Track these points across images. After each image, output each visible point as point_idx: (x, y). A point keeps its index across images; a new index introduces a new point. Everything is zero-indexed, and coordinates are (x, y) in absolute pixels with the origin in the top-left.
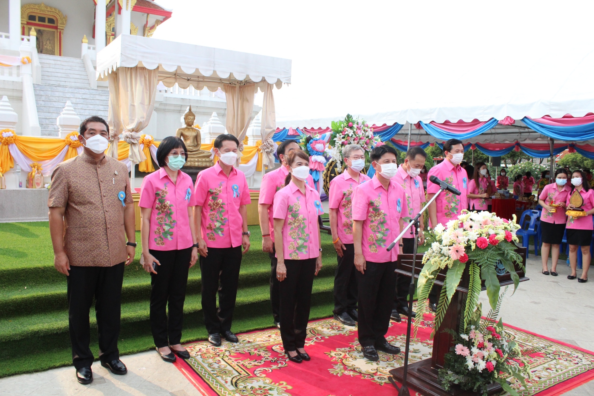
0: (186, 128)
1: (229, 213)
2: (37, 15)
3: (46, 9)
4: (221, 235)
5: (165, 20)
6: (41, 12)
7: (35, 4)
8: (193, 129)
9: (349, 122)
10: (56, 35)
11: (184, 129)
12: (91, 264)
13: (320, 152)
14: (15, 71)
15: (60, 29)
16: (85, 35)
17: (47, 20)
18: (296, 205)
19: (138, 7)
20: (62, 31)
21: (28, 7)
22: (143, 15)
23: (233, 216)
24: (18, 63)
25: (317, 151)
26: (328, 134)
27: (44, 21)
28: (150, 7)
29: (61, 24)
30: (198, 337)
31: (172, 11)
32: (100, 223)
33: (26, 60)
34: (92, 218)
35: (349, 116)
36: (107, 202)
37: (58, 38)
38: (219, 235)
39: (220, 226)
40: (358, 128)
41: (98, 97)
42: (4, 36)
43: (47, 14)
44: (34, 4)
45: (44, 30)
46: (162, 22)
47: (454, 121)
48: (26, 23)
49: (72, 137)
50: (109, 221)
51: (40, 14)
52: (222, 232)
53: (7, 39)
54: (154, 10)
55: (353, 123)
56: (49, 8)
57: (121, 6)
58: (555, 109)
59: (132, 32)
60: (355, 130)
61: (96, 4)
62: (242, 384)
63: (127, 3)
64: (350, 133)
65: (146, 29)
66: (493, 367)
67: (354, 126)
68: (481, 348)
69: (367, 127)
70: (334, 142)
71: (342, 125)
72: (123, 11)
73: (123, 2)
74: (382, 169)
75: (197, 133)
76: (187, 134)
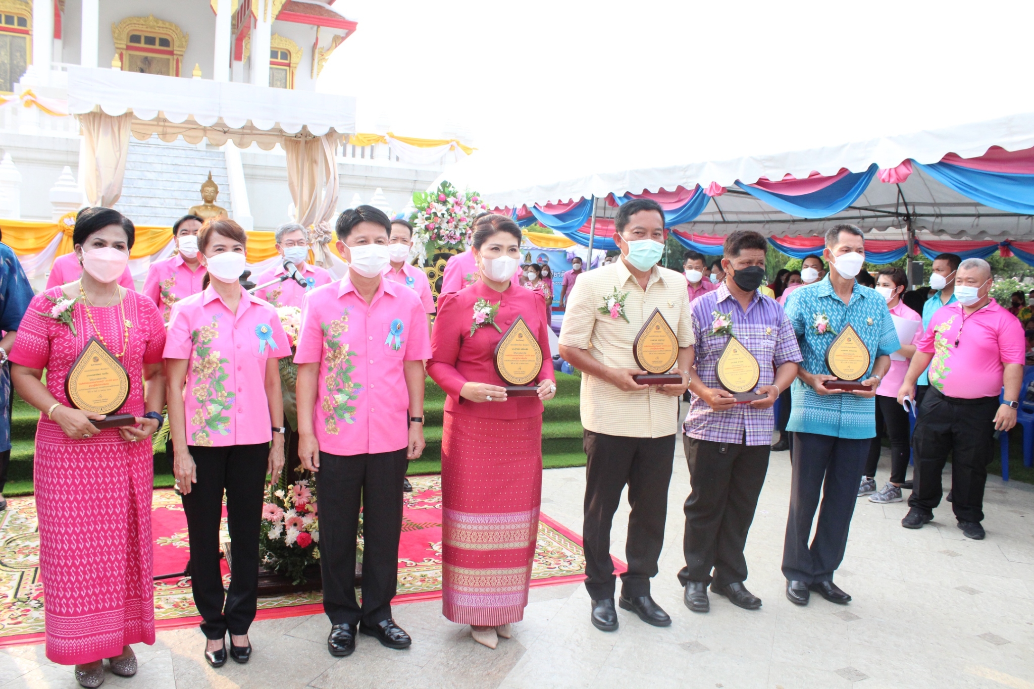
0: (204, 205)
2: (143, 35)
3: (155, 24)
5: (348, 35)
6: (149, 30)
7: (140, 18)
8: (213, 207)
9: (444, 194)
10: (171, 64)
11: (198, 208)
15: (177, 55)
16: (197, 65)
17: (157, 42)
19: (301, 16)
20: (180, 58)
21: (129, 23)
22: (312, 28)
27: (154, 44)
28: (322, 15)
29: (178, 47)
31: (358, 22)
35: (445, 184)
37: (175, 69)
40: (457, 204)
41: (199, 163)
43: (158, 33)
44: (138, 17)
45: (153, 58)
46: (343, 39)
48: (125, 47)
51: (150, 32)
54: (328, 20)
55: (448, 195)
56: (160, 22)
57: (256, 15)
58: (766, 166)
59: (293, 55)
60: (449, 206)
61: (215, 14)
62: (19, 542)
63: (265, 10)
64: (441, 210)
65: (317, 51)
66: (310, 542)
67: (448, 199)
68: (302, 512)
69: (475, 201)
71: (429, 199)
72: (259, 23)
73: (258, 9)
74: (353, 257)
75: (221, 213)
76: (202, 214)
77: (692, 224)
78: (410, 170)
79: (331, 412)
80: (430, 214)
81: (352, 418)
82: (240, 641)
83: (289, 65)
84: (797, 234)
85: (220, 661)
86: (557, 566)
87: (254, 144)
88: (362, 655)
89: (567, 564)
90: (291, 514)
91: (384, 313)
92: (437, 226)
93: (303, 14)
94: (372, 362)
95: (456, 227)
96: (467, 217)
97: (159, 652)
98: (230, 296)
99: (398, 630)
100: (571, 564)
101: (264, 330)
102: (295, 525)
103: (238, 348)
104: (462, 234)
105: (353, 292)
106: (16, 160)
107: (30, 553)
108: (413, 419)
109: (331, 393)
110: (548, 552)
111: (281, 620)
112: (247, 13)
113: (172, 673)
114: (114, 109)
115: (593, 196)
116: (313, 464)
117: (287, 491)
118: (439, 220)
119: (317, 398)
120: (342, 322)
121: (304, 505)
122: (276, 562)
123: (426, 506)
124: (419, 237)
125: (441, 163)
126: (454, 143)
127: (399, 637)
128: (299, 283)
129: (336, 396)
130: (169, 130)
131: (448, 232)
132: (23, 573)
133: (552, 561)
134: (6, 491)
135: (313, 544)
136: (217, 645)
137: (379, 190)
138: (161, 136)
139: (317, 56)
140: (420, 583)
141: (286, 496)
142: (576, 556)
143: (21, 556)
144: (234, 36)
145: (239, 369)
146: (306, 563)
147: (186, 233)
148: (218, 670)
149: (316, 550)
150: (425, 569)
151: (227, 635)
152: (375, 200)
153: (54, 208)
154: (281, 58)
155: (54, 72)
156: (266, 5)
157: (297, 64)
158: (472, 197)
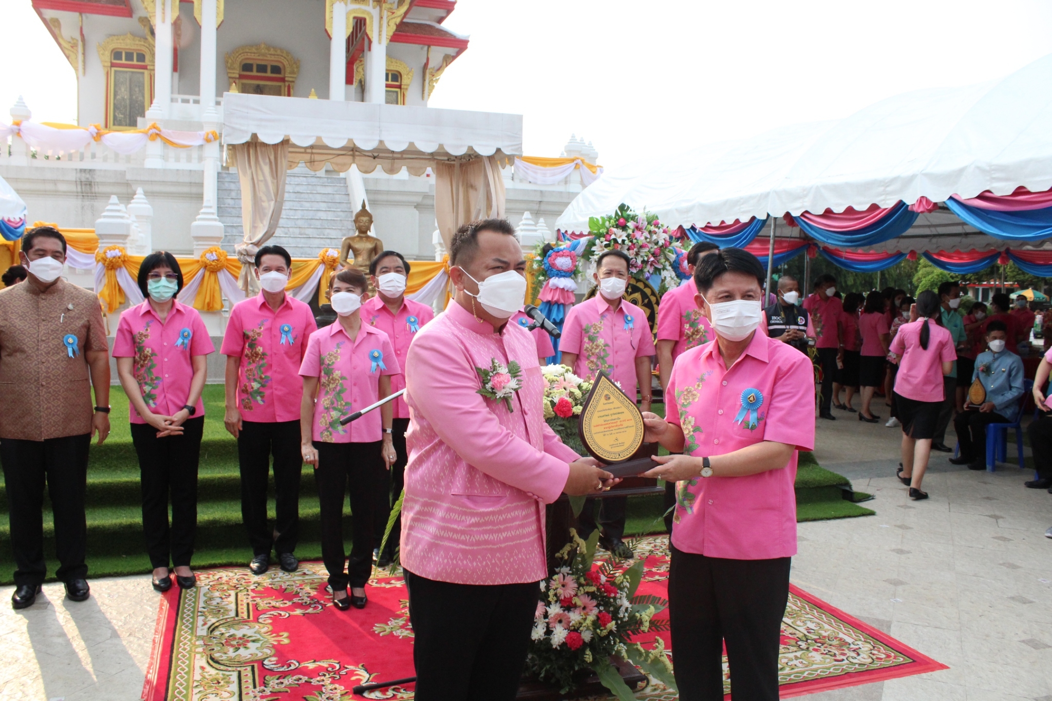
0: (358, 236)
1: (274, 368)
2: (255, 63)
3: (267, 52)
4: (261, 403)
5: (458, 54)
6: (261, 58)
7: (252, 46)
8: (368, 238)
9: (623, 218)
10: (282, 91)
11: (352, 239)
12: (21, 437)
13: (565, 272)
14: (195, 154)
15: (288, 81)
16: (313, 90)
17: (269, 69)
18: (332, 355)
19: (411, 36)
20: (291, 84)
21: (242, 52)
22: (422, 48)
23: (280, 373)
24: (200, 142)
25: (559, 270)
26: (584, 241)
27: (265, 71)
28: (432, 34)
29: (290, 73)
30: (230, 560)
31: (470, 39)
32: (31, 379)
33: (210, 136)
34: (22, 371)
35: (622, 208)
36: (45, 347)
38: (257, 402)
39: (258, 389)
40: (638, 228)
41: (320, 189)
42: (191, 101)
43: (270, 59)
44: (250, 46)
45: (265, 85)
46: (454, 58)
47: (839, 209)
48: (238, 76)
49: (208, 255)
50: (45, 374)
51: (263, 60)
52: (262, 397)
53: (196, 105)
54: (439, 39)
55: (627, 219)
56: (272, 49)
57: (370, 37)
59: (404, 77)
60: (630, 231)
61: (330, 38)
62: (222, 630)
63: (380, 31)
64: (620, 236)
65: (428, 71)
66: (581, 643)
67: (629, 224)
68: (568, 605)
69: (656, 225)
70: (592, 253)
71: (607, 224)
72: (375, 45)
73: (372, 30)
75: (376, 244)
76: (357, 245)
78: (535, 191)
80: (609, 241)
83: (400, 87)
86: (844, 658)
87: (404, 168)
89: (854, 655)
90: (555, 610)
93: (413, 35)
95: (637, 254)
96: (649, 242)
100: (858, 654)
102: (560, 621)
104: (643, 262)
106: (146, 194)
107: (240, 645)
110: (824, 637)
112: (359, 35)
114: (270, 137)
115: (768, 215)
121: (571, 598)
123: (657, 577)
125: (566, 182)
126: (579, 161)
130: (317, 157)
132: (240, 672)
133: (834, 651)
134: (193, 563)
135: (585, 645)
137: (527, 214)
138: (308, 164)
139: (428, 76)
141: (548, 587)
142: (859, 643)
143: (231, 650)
144: (347, 58)
146: (576, 668)
147: (386, 270)
149: (588, 652)
152: (524, 225)
153: (195, 243)
154: (394, 79)
155: (174, 104)
156: (380, 26)
157: (408, 85)
158: (653, 221)
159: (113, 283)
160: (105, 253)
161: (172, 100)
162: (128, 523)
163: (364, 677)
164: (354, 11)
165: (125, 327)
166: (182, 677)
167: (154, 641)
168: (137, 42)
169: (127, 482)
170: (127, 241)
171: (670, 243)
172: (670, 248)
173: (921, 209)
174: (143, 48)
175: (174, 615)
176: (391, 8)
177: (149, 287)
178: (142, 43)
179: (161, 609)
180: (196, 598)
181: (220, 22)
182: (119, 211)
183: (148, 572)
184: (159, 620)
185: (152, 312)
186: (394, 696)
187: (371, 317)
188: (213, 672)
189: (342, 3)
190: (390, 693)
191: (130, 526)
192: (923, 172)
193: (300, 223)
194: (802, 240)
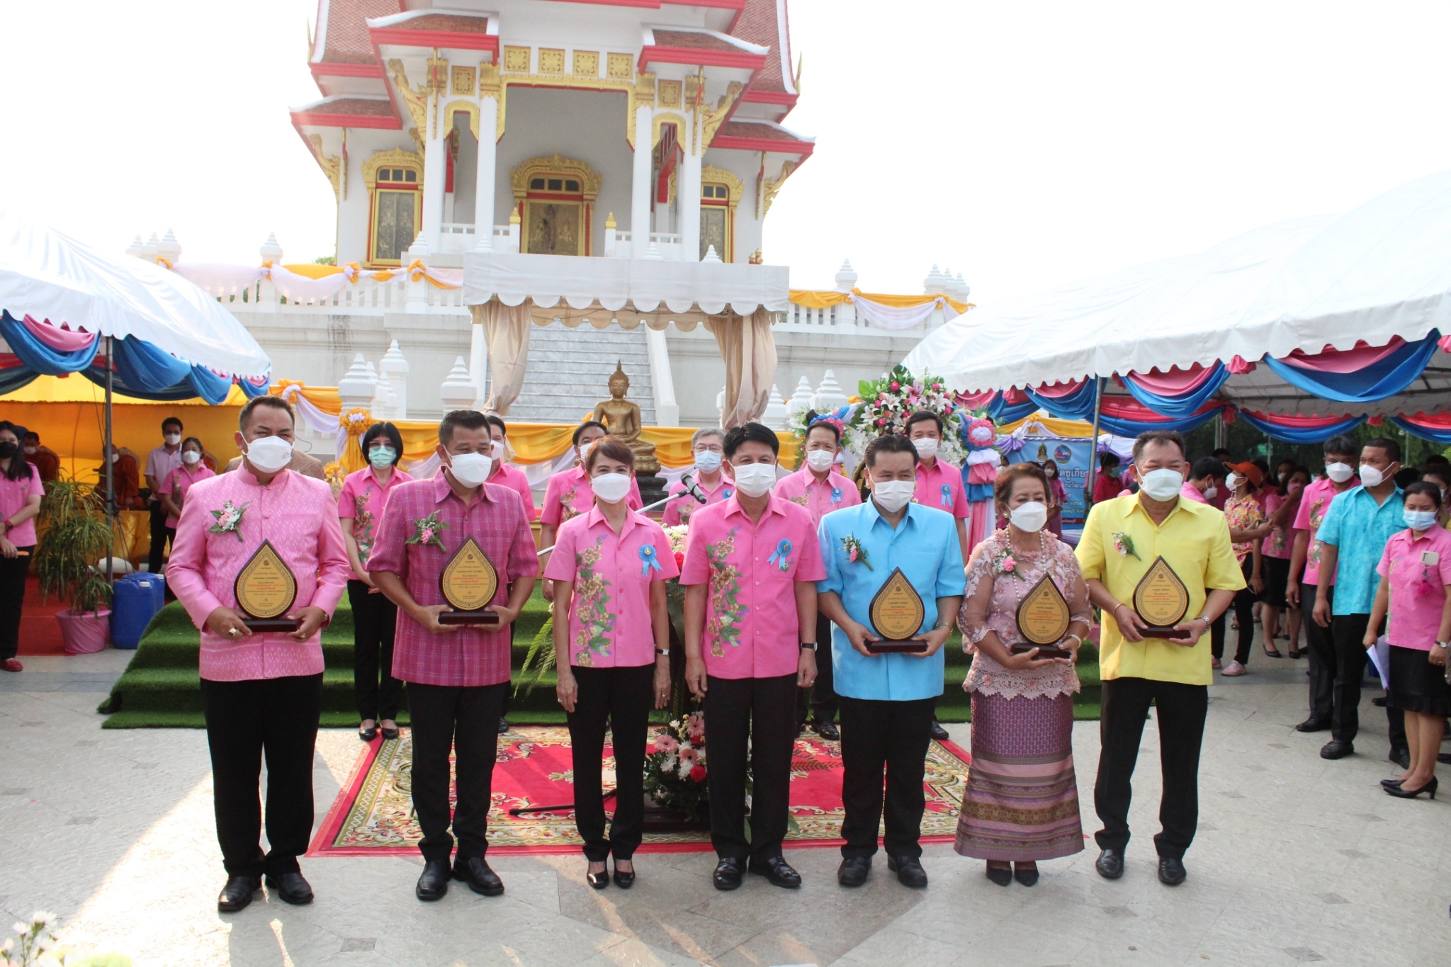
0: (613, 401)
2: (546, 179)
3: (561, 164)
5: (802, 160)
6: (553, 172)
7: (543, 158)
8: (623, 402)
9: (897, 381)
10: (580, 212)
11: (606, 404)
15: (587, 200)
16: (611, 214)
17: (564, 185)
19: (741, 140)
20: (591, 203)
21: (531, 165)
22: (755, 155)
26: (853, 407)
27: (560, 188)
28: (767, 137)
29: (589, 190)
31: (816, 142)
35: (898, 370)
37: (584, 218)
40: (913, 393)
42: (465, 231)
43: (565, 174)
44: (541, 158)
45: (558, 205)
46: (797, 165)
47: (1164, 367)
48: (525, 195)
51: (556, 174)
53: (471, 235)
54: (776, 143)
55: (900, 383)
56: (568, 161)
57: (682, 147)
58: (1301, 335)
59: (733, 191)
60: (904, 397)
61: (633, 151)
63: (694, 140)
65: (763, 183)
67: (902, 389)
68: (696, 744)
69: (937, 389)
70: (861, 421)
71: (878, 388)
72: (688, 157)
73: (685, 139)
74: (737, 477)
75: (632, 409)
76: (611, 411)
77: (1267, 401)
78: (884, 338)
79: (717, 634)
80: (879, 408)
81: (738, 641)
82: (624, 866)
83: (727, 204)
84: (1417, 410)
85: (602, 882)
87: (671, 325)
88: (748, 890)
90: (685, 746)
91: (772, 533)
92: (888, 421)
93: (743, 138)
94: (757, 583)
97: (545, 873)
98: (615, 517)
99: (787, 869)
101: (648, 551)
102: (690, 758)
103: (621, 570)
105: (740, 512)
108: (805, 645)
109: (717, 614)
111: (669, 855)
112: (672, 143)
113: (557, 890)
114: (511, 298)
115: (1096, 376)
116: (700, 688)
117: (682, 721)
118: (891, 414)
119: (704, 621)
120: (729, 543)
122: (667, 796)
124: (867, 435)
126: (941, 299)
127: (788, 875)
128: (698, 499)
129: (721, 618)
131: (902, 429)
136: (599, 867)
138: (564, 320)
139: (763, 189)
140: (825, 831)
141: (680, 726)
144: (657, 172)
145: (621, 591)
147: (588, 441)
148: (600, 891)
150: (834, 817)
151: (610, 858)
152: (825, 385)
153: (445, 406)
154: (716, 196)
155: (445, 235)
156: (695, 134)
157: (737, 201)
158: (935, 385)
159: (355, 450)
160: (348, 416)
161: (443, 230)
162: (343, 681)
163: (524, 804)
164: (661, 116)
165: (348, 490)
166: (369, 795)
167: (351, 772)
168: (407, 158)
169: (347, 645)
170: (372, 403)
171: (953, 410)
172: (953, 415)
173: (1235, 370)
174: (413, 165)
175: (373, 756)
176: (708, 111)
177: (370, 455)
178: (414, 159)
179: (363, 752)
180: (396, 746)
181: (500, 136)
182: (364, 370)
183: (357, 726)
184: (359, 759)
185: (373, 478)
186: (544, 818)
187: (573, 486)
188: (395, 794)
189: (648, 107)
190: (541, 816)
191: (345, 685)
192: (1237, 327)
193: (586, 379)
194: (1215, 401)
